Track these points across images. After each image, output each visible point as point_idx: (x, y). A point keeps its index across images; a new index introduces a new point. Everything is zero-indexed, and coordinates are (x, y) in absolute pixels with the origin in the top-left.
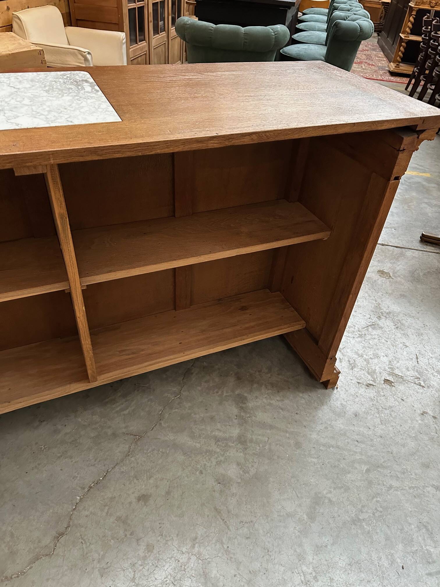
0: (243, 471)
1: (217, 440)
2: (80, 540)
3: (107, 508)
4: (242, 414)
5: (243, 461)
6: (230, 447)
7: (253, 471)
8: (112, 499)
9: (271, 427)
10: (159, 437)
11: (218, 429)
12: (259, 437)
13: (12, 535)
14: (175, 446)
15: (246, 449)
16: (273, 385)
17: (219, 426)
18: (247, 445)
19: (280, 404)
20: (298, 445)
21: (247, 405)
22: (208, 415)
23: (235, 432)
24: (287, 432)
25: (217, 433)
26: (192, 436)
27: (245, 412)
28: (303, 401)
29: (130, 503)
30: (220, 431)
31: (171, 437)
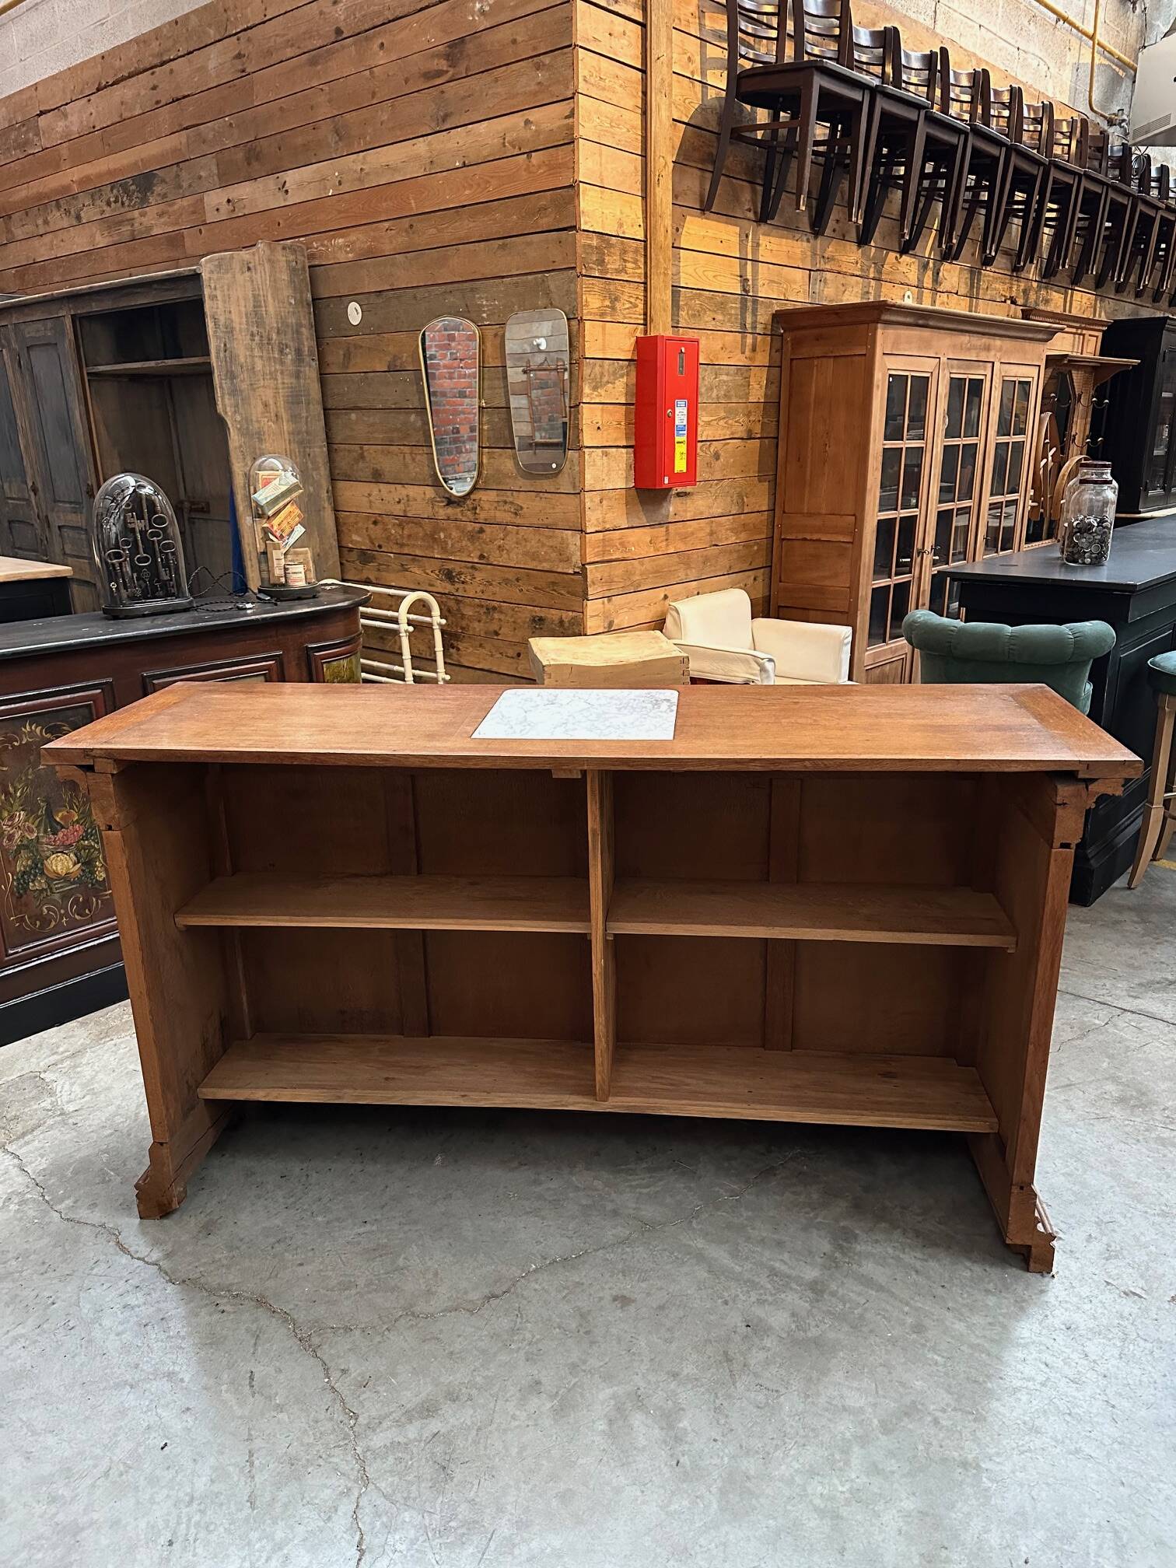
0: (797, 1326)
1: (773, 1273)
2: (517, 1312)
3: (566, 1291)
4: (837, 1255)
5: (804, 1313)
6: (791, 1289)
7: (813, 1332)
8: (579, 1284)
9: (881, 1288)
10: (681, 1237)
11: (782, 1260)
12: (851, 1294)
13: (436, 1274)
14: (700, 1257)
15: (818, 1301)
16: (918, 1234)
17: (786, 1256)
18: (822, 1296)
19: (918, 1264)
20: (919, 1328)
21: (854, 1246)
22: (775, 1236)
23: (811, 1273)
24: (907, 1304)
25: (777, 1265)
26: (735, 1254)
27: (844, 1254)
28: (967, 1274)
29: (601, 1299)
30: (785, 1263)
31: (700, 1243)
